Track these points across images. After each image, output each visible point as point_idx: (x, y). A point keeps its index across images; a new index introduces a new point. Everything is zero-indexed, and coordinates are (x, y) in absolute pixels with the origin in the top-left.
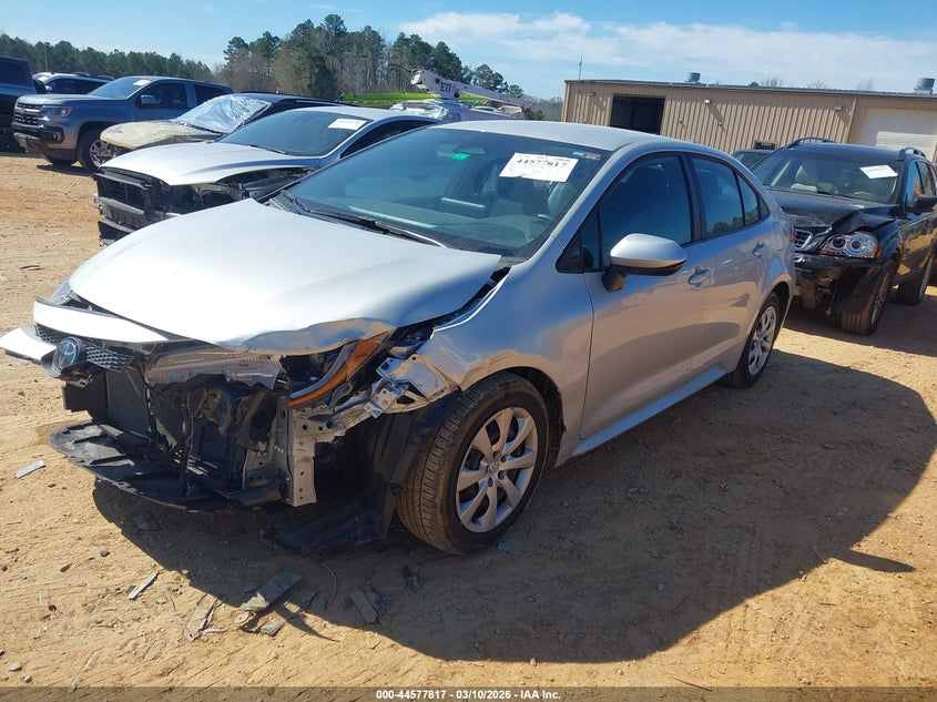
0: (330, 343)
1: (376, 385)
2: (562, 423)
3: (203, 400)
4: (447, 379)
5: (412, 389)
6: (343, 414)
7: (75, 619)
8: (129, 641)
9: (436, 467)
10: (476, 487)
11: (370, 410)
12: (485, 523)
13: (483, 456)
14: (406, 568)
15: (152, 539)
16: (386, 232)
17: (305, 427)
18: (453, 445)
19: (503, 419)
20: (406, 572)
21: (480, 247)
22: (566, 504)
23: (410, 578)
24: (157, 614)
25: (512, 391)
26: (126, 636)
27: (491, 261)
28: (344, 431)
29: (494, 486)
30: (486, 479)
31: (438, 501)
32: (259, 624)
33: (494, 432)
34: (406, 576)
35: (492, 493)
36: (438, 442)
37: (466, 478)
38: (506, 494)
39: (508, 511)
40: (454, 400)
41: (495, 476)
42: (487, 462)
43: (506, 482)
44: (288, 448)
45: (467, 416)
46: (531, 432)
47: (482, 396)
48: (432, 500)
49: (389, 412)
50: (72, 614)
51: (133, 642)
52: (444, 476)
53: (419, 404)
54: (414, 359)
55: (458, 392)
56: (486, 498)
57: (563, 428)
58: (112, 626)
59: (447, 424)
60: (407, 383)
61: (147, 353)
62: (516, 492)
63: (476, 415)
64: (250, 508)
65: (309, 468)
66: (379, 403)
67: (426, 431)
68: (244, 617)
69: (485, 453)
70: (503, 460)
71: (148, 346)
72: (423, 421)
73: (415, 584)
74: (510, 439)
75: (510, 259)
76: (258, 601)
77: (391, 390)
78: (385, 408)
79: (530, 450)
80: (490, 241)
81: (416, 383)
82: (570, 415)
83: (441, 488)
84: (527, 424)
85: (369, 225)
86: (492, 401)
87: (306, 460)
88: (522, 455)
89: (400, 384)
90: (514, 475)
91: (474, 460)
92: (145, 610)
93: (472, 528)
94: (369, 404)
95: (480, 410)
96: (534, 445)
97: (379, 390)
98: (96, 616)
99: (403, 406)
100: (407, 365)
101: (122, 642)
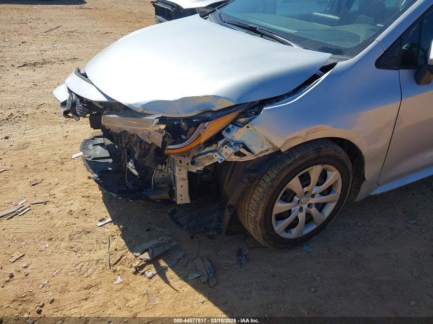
0: (191, 111)
1: (221, 142)
2: (364, 175)
3: (128, 137)
4: (270, 143)
5: (245, 147)
6: (200, 157)
7: (62, 243)
8: (81, 262)
9: (258, 199)
10: (289, 212)
11: (217, 158)
12: (294, 233)
13: (295, 194)
14: (240, 250)
15: (115, 204)
16: (262, 35)
17: (181, 162)
18: (271, 187)
19: (315, 172)
20: (240, 253)
21: (320, 47)
22: (360, 224)
23: (240, 257)
24: (100, 249)
25: (323, 154)
26: (80, 259)
27: (323, 57)
28: (203, 167)
29: (304, 212)
30: (298, 208)
31: (258, 219)
32: (145, 269)
33: (305, 180)
34: (238, 256)
35: (302, 216)
36: (262, 182)
37: (280, 207)
38: (312, 217)
39: (313, 227)
40: (275, 157)
41: (305, 207)
42: (298, 197)
43: (314, 210)
44: (174, 170)
45: (283, 169)
46: (336, 182)
47: (298, 156)
48: (254, 218)
49: (229, 160)
50: (62, 240)
51: (82, 264)
52: (263, 205)
53: (249, 157)
54: (248, 127)
55: (279, 152)
56: (297, 219)
57: (364, 179)
58: (77, 252)
59: (269, 172)
60: (242, 143)
61: (100, 107)
62: (320, 217)
63: (291, 168)
64: (154, 201)
65: (185, 184)
66: (223, 154)
67: (253, 175)
68: (137, 263)
69: (297, 193)
70: (313, 196)
71: (101, 103)
72: (252, 168)
73: (243, 261)
74: (318, 184)
75: (340, 57)
76: (146, 256)
77: (231, 146)
78: (226, 157)
79: (335, 192)
80: (329, 43)
81: (248, 143)
82: (370, 171)
83: (260, 212)
84: (333, 175)
85: (253, 30)
86: (305, 160)
87: (184, 179)
88: (327, 195)
89: (237, 143)
90: (321, 207)
91: (289, 196)
92: (95, 245)
93: (285, 235)
94: (216, 154)
95: (295, 165)
96: (339, 189)
97: (223, 145)
98: (71, 244)
99: (238, 157)
100: (243, 130)
101: (77, 263)
